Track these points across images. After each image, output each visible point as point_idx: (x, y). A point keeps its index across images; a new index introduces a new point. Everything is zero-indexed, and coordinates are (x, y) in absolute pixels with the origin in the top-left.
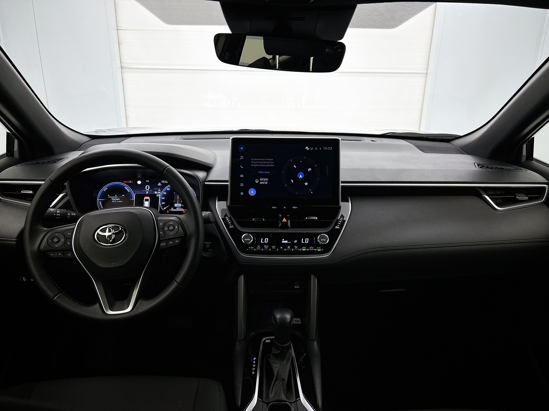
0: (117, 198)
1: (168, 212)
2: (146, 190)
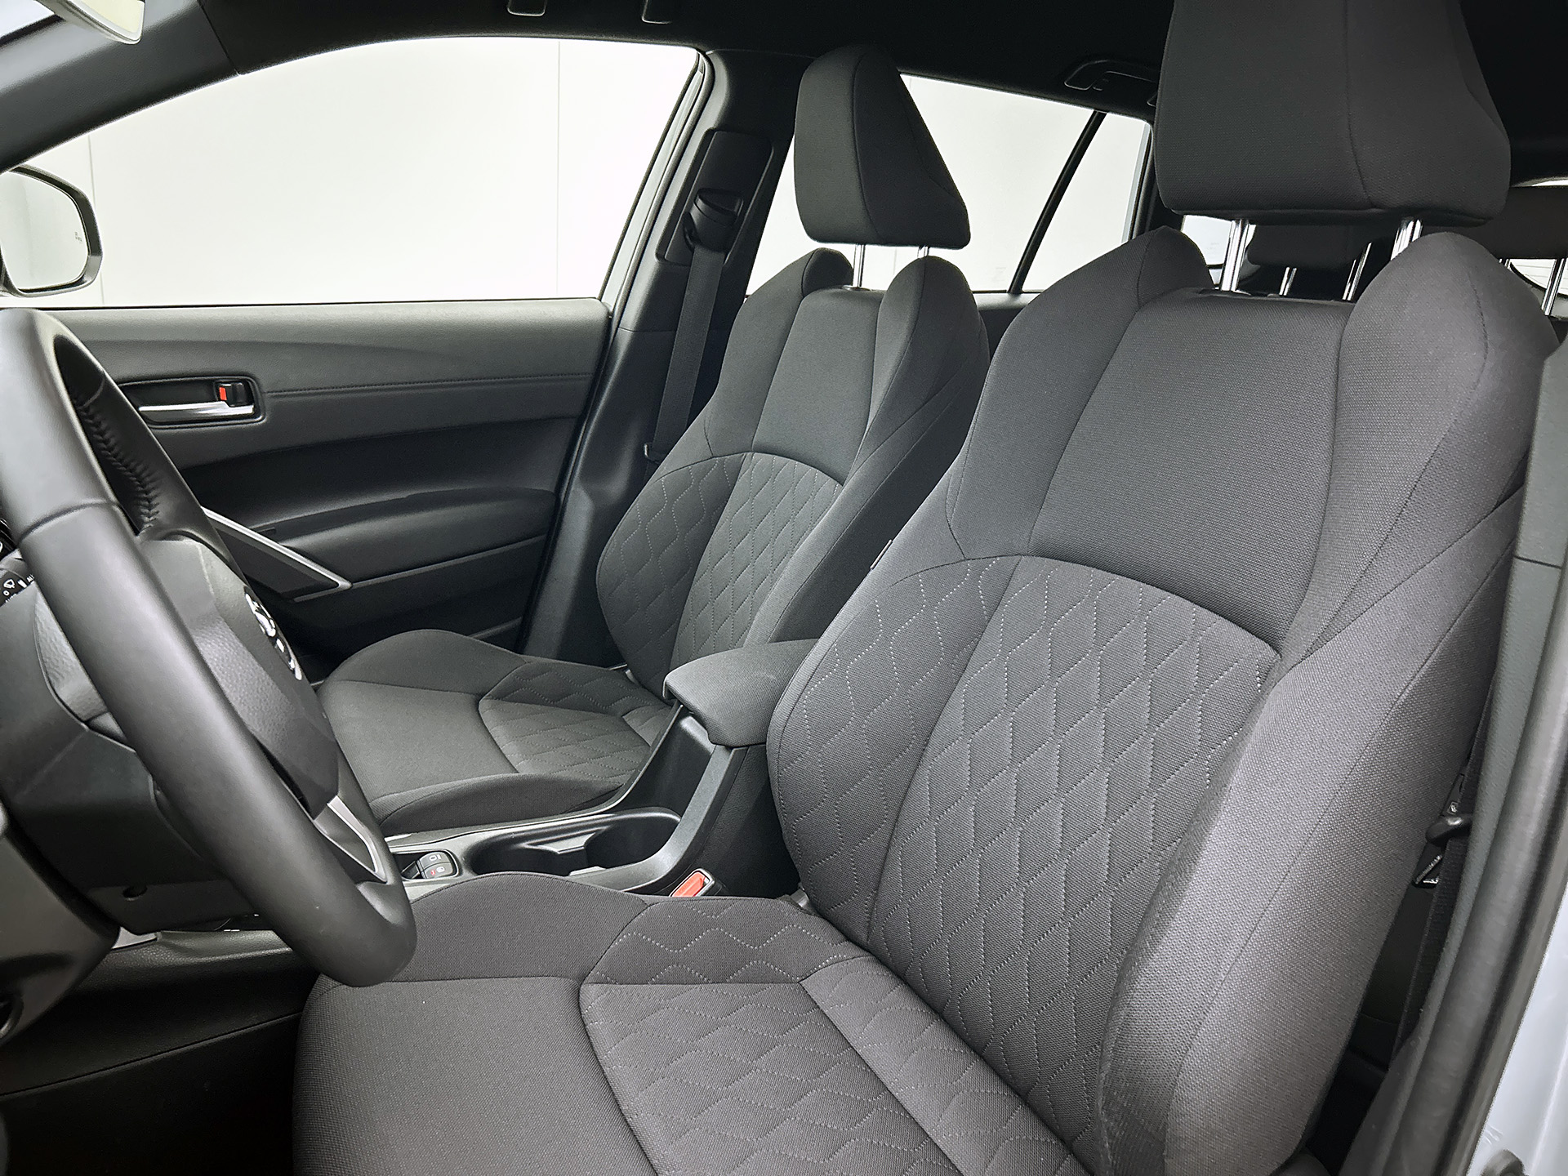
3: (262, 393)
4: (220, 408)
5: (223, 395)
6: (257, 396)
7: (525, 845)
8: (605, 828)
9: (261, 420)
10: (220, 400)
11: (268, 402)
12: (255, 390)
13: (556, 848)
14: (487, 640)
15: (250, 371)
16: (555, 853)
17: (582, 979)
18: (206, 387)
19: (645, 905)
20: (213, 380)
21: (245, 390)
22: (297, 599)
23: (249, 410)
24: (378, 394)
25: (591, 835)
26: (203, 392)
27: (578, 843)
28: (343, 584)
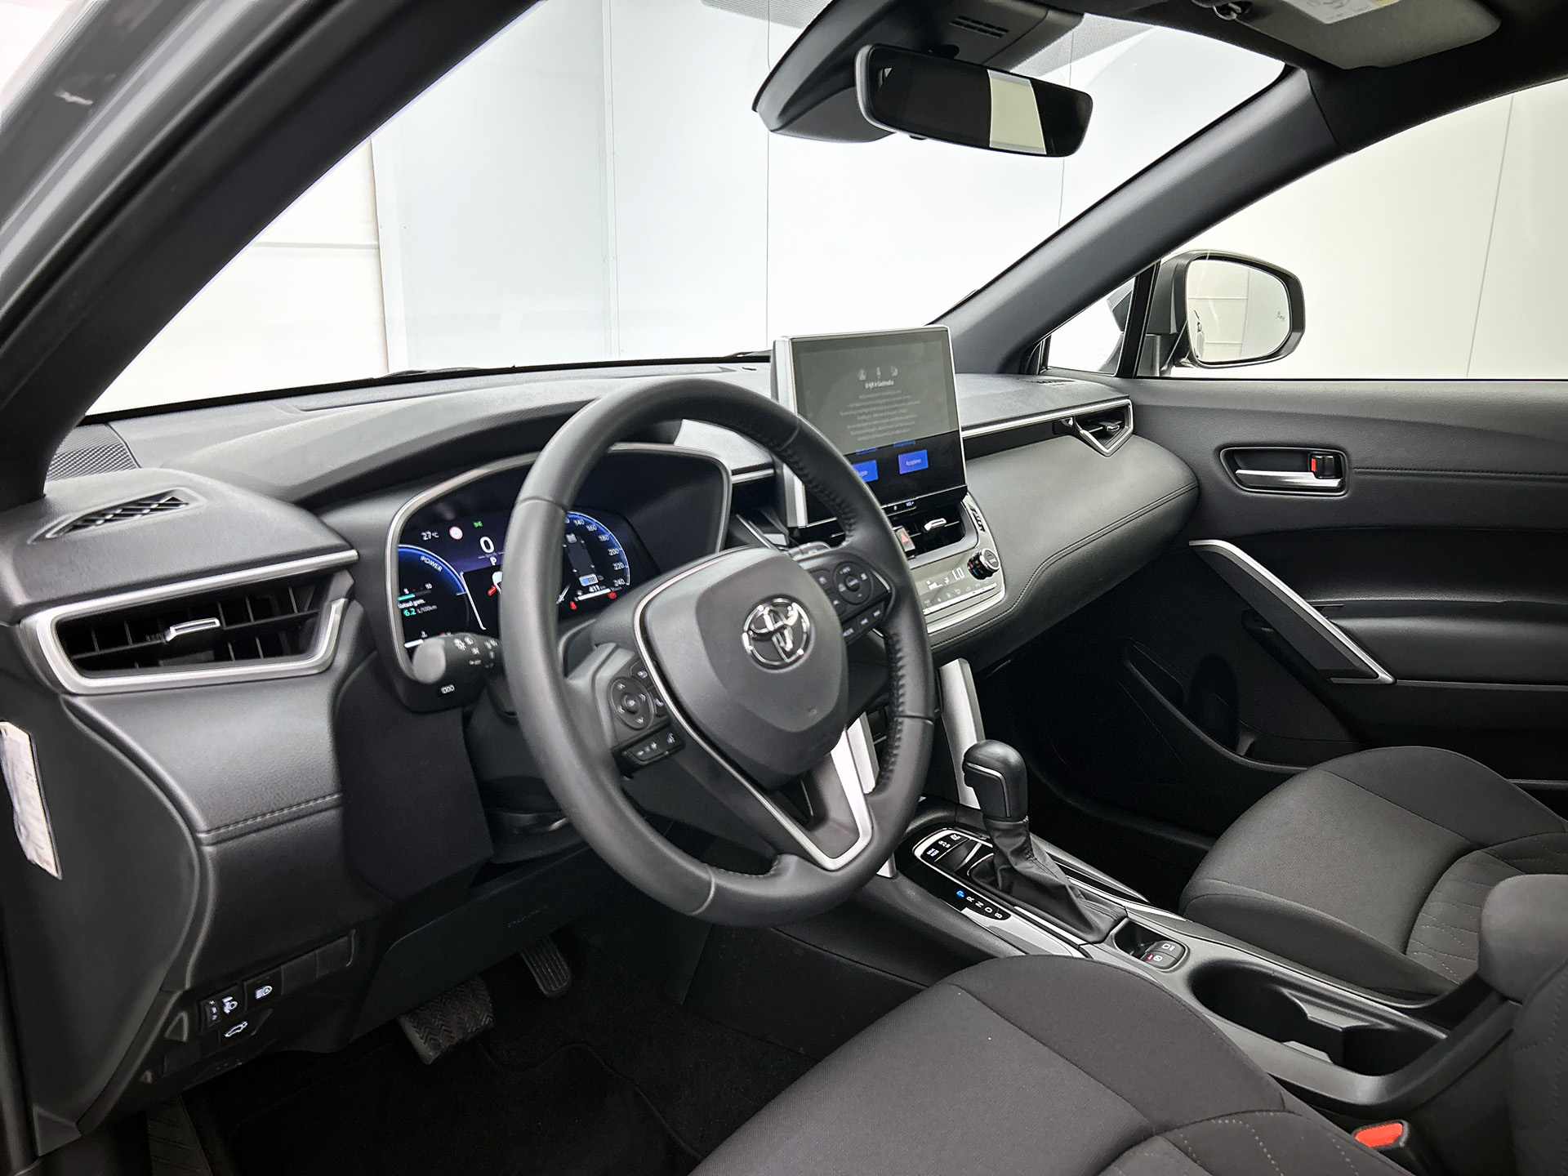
0: (413, 600)
1: (573, 606)
2: (488, 554)
3: (1350, 468)
4: (1307, 479)
5: (1314, 468)
6: (1345, 472)
7: (1286, 991)
8: (1387, 1026)
9: (1341, 496)
10: (1311, 471)
11: (1352, 478)
12: (1345, 463)
13: (1313, 1013)
14: (1531, 790)
15: (1343, 445)
16: (1305, 1015)
17: (1164, 1129)
18: (1299, 457)
19: (1283, 1108)
20: (1309, 452)
21: (1335, 466)
22: (1334, 680)
23: (1334, 483)
24: (1450, 480)
25: (1366, 1024)
26: (1299, 461)
27: (1340, 1022)
28: (1385, 677)
